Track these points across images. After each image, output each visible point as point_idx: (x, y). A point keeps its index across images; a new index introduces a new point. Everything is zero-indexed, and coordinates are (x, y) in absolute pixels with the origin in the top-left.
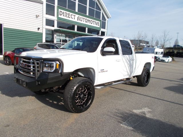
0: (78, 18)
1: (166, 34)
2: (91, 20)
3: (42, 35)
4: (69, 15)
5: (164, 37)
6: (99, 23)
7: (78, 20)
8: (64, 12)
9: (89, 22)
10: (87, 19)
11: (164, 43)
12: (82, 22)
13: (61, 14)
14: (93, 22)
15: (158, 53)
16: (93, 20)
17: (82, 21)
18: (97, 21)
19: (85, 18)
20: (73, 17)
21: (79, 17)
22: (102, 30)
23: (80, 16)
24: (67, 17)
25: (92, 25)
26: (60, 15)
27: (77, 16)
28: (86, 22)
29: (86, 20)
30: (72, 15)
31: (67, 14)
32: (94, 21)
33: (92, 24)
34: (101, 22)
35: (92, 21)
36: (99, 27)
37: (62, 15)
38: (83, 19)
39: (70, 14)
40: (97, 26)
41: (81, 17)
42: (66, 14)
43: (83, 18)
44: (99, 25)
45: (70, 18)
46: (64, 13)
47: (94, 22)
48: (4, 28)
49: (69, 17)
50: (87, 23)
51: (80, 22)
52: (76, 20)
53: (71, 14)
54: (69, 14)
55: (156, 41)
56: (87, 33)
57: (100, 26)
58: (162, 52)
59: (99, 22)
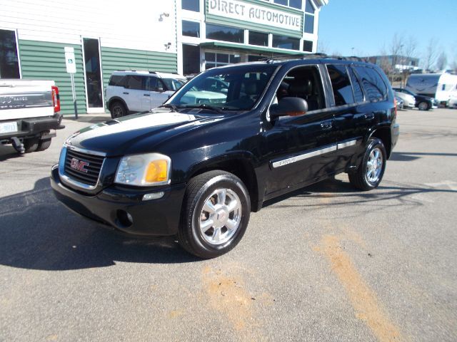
0: (252, 11)
2: (279, 12)
3: (176, 58)
4: (230, 6)
6: (300, 21)
7: (252, 15)
8: (219, 1)
9: (275, 19)
10: (272, 11)
12: (261, 21)
13: (213, 5)
14: (285, 18)
16: (285, 14)
17: (259, 18)
18: (294, 16)
19: (267, 9)
20: (239, 9)
21: (253, 9)
22: (307, 37)
24: (227, 12)
25: (283, 26)
26: (212, 8)
27: (248, 6)
28: (269, 20)
29: (269, 14)
30: (236, 5)
31: (226, 5)
32: (287, 17)
33: (281, 23)
34: (302, 18)
35: (281, 17)
36: (299, 29)
37: (215, 7)
38: (262, 13)
39: (232, 3)
40: (294, 28)
41: (257, 9)
42: (225, 4)
43: (262, 10)
44: (299, 24)
45: (232, 12)
46: (221, 3)
47: (288, 19)
48: (102, 47)
49: (232, 10)
50: (270, 23)
51: (254, 20)
52: (246, 17)
53: (234, 2)
54: (230, 3)
56: (271, 46)
57: (302, 26)
59: (299, 17)
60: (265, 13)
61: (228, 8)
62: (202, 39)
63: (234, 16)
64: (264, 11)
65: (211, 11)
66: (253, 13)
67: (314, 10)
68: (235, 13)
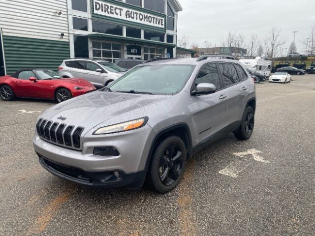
0: (128, 13)
1: (275, 34)
2: (149, 15)
3: (69, 45)
4: (110, 9)
5: (272, 39)
6: (163, 21)
7: (128, 16)
8: (102, 4)
9: (146, 20)
10: (143, 14)
11: (272, 50)
12: (134, 20)
13: (98, 7)
14: (152, 19)
15: (262, 68)
16: (152, 16)
17: (133, 18)
18: (159, 18)
19: (139, 13)
20: (118, 11)
21: (128, 11)
22: (169, 32)
23: (130, 10)
24: (109, 13)
25: (152, 24)
26: (97, 9)
27: (125, 10)
28: (141, 20)
29: (141, 16)
30: (116, 8)
31: (108, 8)
32: (154, 18)
33: (150, 22)
34: (165, 19)
35: (150, 18)
36: (163, 27)
37: (99, 9)
38: (135, 15)
39: (113, 7)
40: (160, 26)
41: (132, 12)
42: (106, 7)
43: (136, 13)
44: (163, 23)
45: (113, 13)
46: (104, 6)
47: (155, 20)
48: (3, 36)
49: (112, 12)
50: (142, 22)
51: (130, 19)
52: (123, 17)
53: (115, 6)
54: (111, 7)
55: (258, 48)
56: (143, 38)
57: (165, 25)
58: (269, 66)
59: (163, 19)
60: (138, 15)
61: (109, 10)
62: (90, 32)
63: (114, 16)
64: (137, 14)
65: (95, 12)
66: (129, 14)
67: (173, 14)
68: (115, 14)
